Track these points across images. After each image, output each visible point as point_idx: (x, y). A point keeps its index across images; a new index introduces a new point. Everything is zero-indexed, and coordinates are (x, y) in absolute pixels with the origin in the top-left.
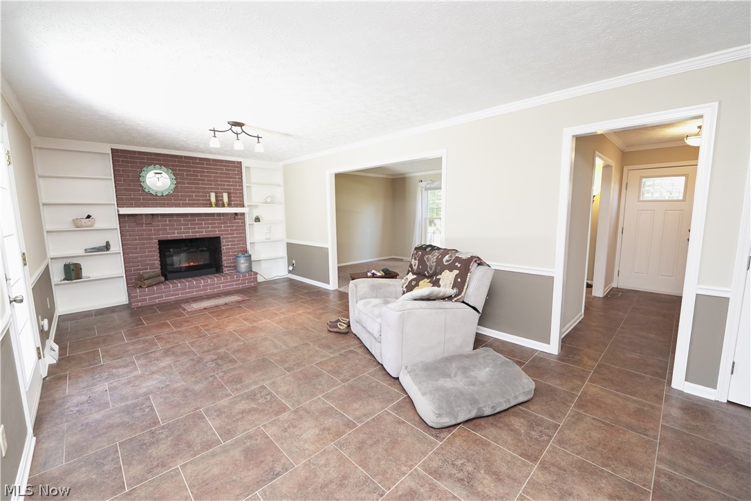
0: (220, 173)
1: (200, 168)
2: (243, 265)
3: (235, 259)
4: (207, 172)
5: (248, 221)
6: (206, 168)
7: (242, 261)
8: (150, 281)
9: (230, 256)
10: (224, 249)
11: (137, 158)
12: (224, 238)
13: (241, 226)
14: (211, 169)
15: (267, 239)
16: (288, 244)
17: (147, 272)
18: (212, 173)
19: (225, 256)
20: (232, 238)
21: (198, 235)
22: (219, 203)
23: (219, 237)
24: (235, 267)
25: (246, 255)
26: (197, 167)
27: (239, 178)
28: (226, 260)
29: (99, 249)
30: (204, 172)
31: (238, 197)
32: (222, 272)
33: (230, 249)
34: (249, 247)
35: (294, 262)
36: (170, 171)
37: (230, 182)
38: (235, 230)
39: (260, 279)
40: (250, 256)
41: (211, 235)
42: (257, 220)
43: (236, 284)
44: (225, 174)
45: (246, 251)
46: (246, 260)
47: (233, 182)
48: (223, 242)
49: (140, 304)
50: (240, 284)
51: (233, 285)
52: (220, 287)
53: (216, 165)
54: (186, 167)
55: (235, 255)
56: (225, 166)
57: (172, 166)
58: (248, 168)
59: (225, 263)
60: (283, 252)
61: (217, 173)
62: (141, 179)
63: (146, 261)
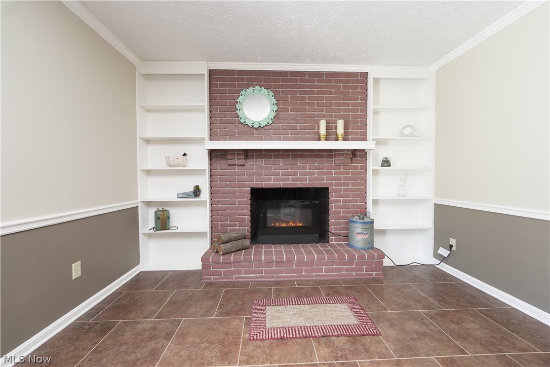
0: (336, 93)
1: (309, 87)
2: (359, 239)
3: (347, 224)
4: (318, 93)
5: (372, 164)
6: (317, 87)
7: (359, 230)
8: (229, 246)
9: (341, 218)
10: (333, 206)
11: (236, 79)
12: (335, 191)
13: (360, 173)
14: (324, 87)
15: (399, 196)
16: (437, 206)
17: (235, 230)
18: (325, 93)
19: (333, 218)
20: (345, 190)
21: (299, 184)
22: (331, 135)
23: (327, 188)
24: (347, 237)
25: (366, 220)
26: (306, 87)
27: (362, 99)
28: (334, 223)
29: (187, 195)
30: (313, 93)
31: (359, 128)
32: (328, 242)
33: (341, 207)
34: (370, 207)
35: (453, 241)
36: (271, 93)
37: (348, 105)
38: (350, 179)
39: (387, 262)
40: (372, 223)
41: (317, 184)
42: (386, 163)
43: (347, 270)
44: (341, 93)
45: (364, 213)
46: (365, 229)
47: (353, 105)
48: (333, 196)
49: (212, 278)
50: (353, 270)
51: (341, 270)
52: (320, 271)
53: (331, 81)
54: (291, 86)
55: (346, 218)
56: (341, 81)
57: (275, 87)
58: (377, 81)
59: (332, 229)
60: (425, 219)
61: (331, 93)
62: (238, 106)
63: (235, 214)
